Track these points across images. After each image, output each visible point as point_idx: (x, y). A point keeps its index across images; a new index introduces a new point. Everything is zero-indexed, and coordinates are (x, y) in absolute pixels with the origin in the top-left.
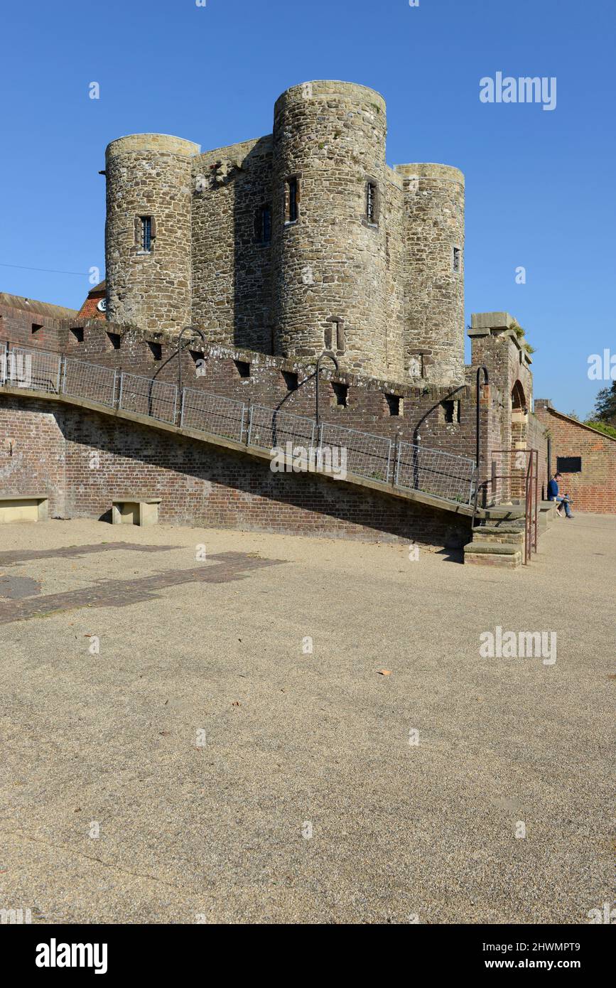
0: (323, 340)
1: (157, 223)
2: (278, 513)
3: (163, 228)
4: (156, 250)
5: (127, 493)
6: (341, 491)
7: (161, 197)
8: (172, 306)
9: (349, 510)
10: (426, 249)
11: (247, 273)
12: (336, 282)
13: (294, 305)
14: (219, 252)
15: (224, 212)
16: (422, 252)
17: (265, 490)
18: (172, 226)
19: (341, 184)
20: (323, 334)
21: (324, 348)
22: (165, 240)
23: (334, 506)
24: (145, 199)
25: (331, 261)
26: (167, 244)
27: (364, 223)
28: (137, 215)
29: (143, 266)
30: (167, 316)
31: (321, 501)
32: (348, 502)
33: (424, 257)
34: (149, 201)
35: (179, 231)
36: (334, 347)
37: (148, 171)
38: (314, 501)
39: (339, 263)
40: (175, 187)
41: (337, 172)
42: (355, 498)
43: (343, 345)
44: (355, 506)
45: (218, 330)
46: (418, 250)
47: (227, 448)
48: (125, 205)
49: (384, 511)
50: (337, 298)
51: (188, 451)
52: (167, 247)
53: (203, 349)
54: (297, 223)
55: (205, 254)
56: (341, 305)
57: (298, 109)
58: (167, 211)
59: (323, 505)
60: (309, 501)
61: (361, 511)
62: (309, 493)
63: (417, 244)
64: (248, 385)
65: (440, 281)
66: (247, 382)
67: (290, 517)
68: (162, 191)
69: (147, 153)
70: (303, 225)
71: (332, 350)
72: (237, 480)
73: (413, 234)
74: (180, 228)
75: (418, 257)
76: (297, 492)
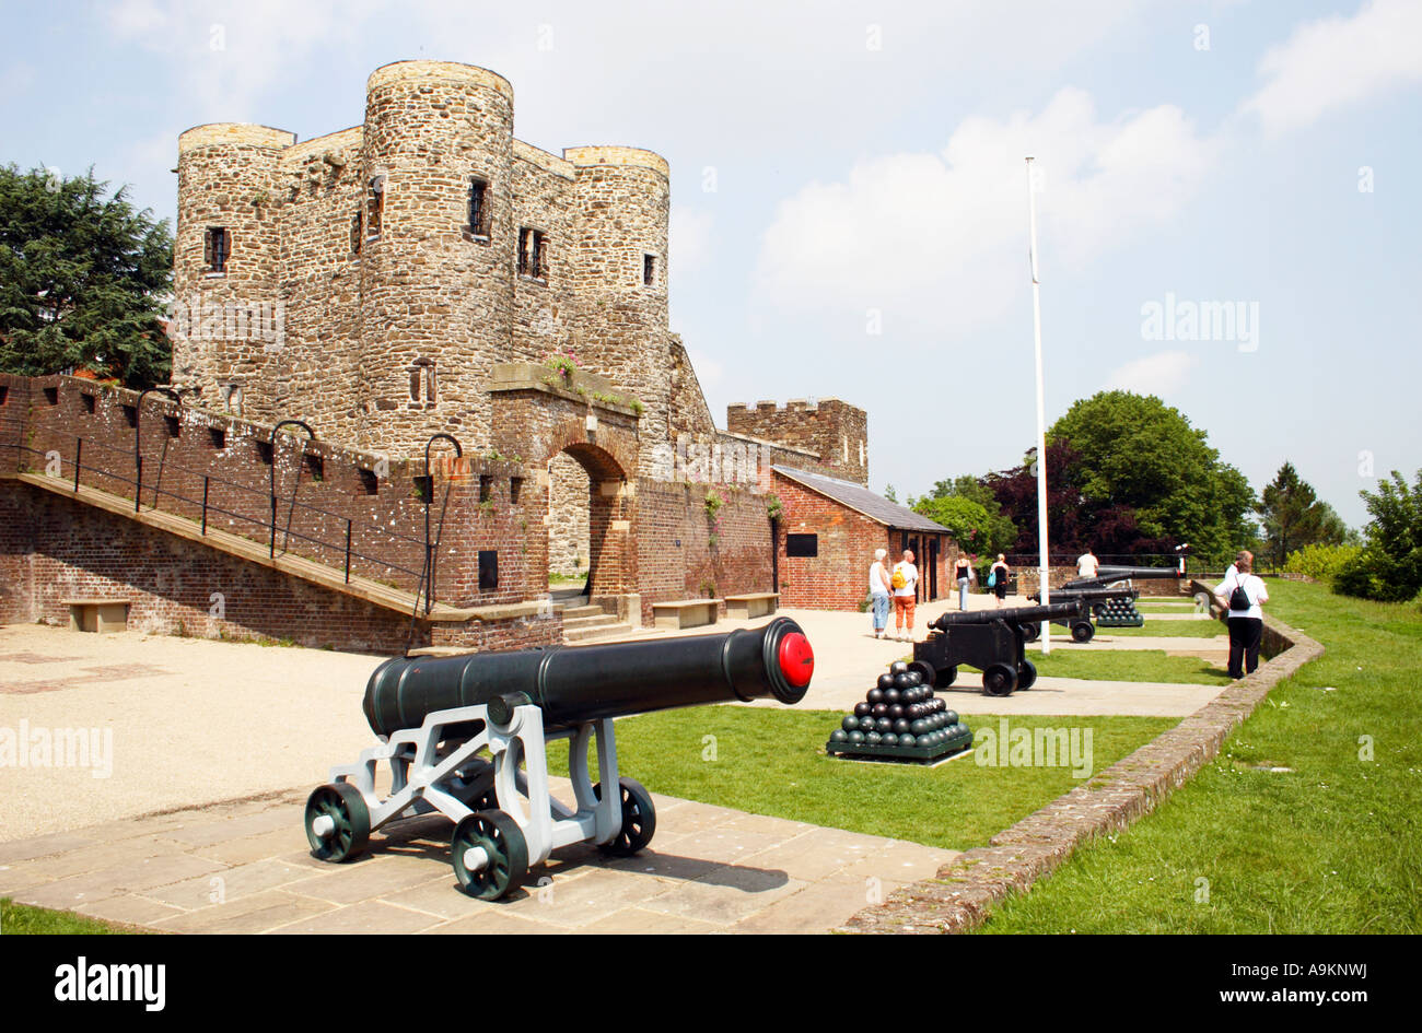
0: (408, 389)
1: (232, 236)
2: (247, 616)
3: (241, 243)
4: (231, 272)
5: (97, 594)
6: (312, 590)
7: (238, 204)
8: (251, 344)
9: (319, 612)
10: (605, 257)
11: (342, 300)
12: (426, 313)
13: (375, 344)
14: (311, 272)
15: (317, 221)
16: (599, 261)
17: (236, 588)
18: (252, 240)
19: (433, 189)
20: (408, 382)
21: (411, 399)
22: (242, 259)
23: (304, 607)
24: (218, 208)
25: (418, 286)
26: (245, 264)
27: (467, 237)
28: (208, 227)
29: (214, 293)
30: (244, 357)
31: (290, 602)
32: (318, 602)
33: (602, 268)
34: (223, 209)
35: (264, 246)
36: (423, 398)
37: (223, 171)
38: (284, 601)
39: (430, 288)
40: (257, 190)
41: (430, 174)
42: (324, 597)
43: (435, 395)
44: (324, 607)
45: (309, 373)
46: (594, 260)
47: (184, 537)
48: (195, 215)
49: (354, 614)
50: (427, 334)
51: (159, 540)
52: (245, 267)
53: (178, 414)
54: (379, 239)
55: (296, 274)
56: (432, 343)
57: (386, 94)
58: (246, 221)
59: (292, 607)
60: (278, 601)
61: (331, 613)
62: (279, 591)
63: (591, 252)
64: (223, 459)
65: (625, 299)
66: (221, 455)
67: (260, 621)
68: (240, 196)
69: (222, 148)
70: (387, 241)
71: (421, 402)
72: (207, 576)
73: (587, 238)
74: (264, 242)
75: (594, 268)
76: (268, 591)
